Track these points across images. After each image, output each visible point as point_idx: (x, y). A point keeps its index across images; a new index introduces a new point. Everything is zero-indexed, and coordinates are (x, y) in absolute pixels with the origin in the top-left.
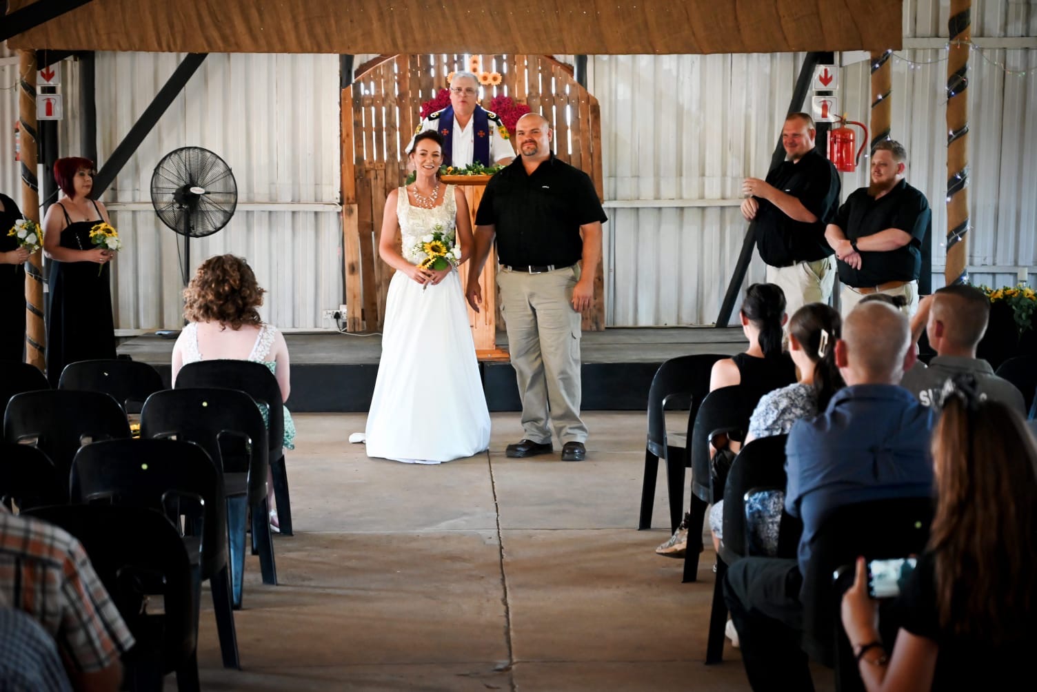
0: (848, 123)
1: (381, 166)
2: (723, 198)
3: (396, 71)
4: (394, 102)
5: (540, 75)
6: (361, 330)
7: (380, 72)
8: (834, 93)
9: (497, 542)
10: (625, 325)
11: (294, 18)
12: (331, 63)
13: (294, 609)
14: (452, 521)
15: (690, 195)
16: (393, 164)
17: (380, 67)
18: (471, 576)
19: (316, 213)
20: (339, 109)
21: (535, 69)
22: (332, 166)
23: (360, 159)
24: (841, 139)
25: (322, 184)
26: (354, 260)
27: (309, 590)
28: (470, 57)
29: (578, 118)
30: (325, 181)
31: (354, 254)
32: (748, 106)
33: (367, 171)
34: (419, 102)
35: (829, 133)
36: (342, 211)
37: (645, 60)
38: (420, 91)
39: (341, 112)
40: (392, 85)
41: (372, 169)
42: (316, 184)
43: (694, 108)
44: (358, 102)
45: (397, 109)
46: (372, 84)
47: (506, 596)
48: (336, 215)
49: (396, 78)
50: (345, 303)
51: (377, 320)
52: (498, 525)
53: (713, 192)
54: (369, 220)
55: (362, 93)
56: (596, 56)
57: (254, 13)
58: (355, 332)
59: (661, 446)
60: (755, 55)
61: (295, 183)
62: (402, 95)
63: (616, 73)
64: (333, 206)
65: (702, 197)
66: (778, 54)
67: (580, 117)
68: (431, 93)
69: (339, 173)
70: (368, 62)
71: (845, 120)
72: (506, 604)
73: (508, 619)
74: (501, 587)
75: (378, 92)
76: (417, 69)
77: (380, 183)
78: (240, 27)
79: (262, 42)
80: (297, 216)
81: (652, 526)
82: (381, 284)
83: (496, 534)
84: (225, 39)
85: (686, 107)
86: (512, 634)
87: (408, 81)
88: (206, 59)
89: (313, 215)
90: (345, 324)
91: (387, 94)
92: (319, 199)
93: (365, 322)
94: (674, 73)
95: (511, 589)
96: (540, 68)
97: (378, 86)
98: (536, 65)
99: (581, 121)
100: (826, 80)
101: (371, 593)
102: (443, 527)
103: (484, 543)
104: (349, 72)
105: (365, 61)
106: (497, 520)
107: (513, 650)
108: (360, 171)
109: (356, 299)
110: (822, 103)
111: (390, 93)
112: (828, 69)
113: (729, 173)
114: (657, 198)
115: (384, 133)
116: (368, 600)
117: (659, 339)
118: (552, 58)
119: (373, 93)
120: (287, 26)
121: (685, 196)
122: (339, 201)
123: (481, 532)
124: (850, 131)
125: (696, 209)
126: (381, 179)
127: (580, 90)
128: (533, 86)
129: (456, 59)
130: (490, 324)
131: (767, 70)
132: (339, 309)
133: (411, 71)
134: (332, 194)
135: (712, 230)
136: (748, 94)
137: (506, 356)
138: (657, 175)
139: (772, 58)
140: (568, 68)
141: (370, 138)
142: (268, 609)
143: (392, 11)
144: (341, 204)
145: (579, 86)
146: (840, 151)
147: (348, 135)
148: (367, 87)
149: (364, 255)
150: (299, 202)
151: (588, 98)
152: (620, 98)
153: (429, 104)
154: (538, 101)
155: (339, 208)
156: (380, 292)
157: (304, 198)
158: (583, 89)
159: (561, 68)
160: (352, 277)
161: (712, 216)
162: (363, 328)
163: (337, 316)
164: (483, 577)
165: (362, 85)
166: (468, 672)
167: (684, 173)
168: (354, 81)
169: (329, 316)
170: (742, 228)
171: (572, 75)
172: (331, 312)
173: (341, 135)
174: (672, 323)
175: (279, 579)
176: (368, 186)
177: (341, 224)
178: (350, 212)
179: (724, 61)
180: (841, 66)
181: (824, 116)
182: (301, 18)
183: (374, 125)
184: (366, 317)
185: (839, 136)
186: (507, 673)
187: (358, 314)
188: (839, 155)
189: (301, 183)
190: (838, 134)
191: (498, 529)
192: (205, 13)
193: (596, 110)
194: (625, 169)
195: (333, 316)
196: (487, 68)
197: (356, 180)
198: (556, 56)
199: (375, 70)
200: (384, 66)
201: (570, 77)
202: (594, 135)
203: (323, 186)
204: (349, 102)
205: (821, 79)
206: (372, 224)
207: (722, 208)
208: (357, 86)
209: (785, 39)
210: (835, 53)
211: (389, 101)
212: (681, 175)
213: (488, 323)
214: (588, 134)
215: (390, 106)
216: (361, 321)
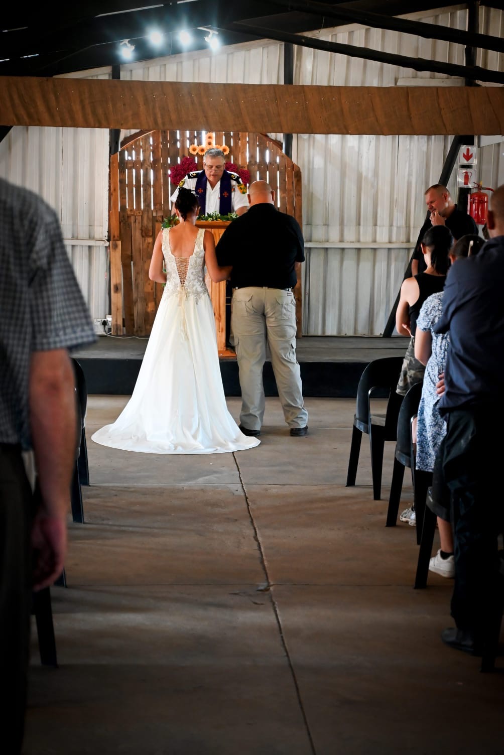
0: (483, 189)
1: (139, 213)
2: (390, 242)
3: (151, 143)
4: (149, 166)
5: (258, 149)
6: (122, 334)
7: (140, 144)
8: (473, 167)
9: (243, 494)
10: (316, 334)
11: (82, 101)
12: (103, 135)
13: (100, 542)
14: (207, 478)
15: (366, 239)
16: (148, 212)
17: (139, 140)
18: (228, 519)
19: (90, 247)
20: (108, 170)
21: (254, 144)
22: (102, 213)
23: (123, 207)
24: (478, 200)
25: (94, 226)
26: (118, 282)
27: (108, 527)
28: (206, 134)
29: (285, 180)
30: (96, 223)
31: (118, 278)
32: (410, 175)
33: (129, 217)
34: (168, 167)
35: (469, 196)
36: (109, 246)
37: (335, 139)
38: (169, 159)
39: (110, 172)
40: (149, 153)
41: (132, 215)
42: (90, 226)
43: (370, 175)
44: (123, 165)
45: (152, 171)
46: (134, 152)
47: (256, 534)
48: (104, 249)
49: (151, 148)
50: (110, 313)
51: (134, 327)
52: (241, 481)
53: (382, 237)
54: (129, 253)
55: (126, 159)
56: (299, 135)
57: (52, 97)
58: (117, 335)
59: (366, 425)
60: (416, 137)
61: (75, 224)
62: (156, 161)
63: (314, 148)
64: (103, 242)
65: (375, 241)
66: (433, 136)
67: (286, 180)
68: (177, 160)
69: (108, 218)
70: (131, 136)
71: (481, 187)
72: (257, 540)
73: (261, 553)
74: (252, 527)
75: (138, 158)
76: (167, 142)
77: (138, 226)
78: (41, 107)
79: (58, 119)
80: (76, 248)
81: (356, 484)
82: (137, 301)
83: (241, 487)
84: (30, 116)
85: (364, 174)
86: (266, 563)
87: (160, 150)
88: (10, 131)
89: (87, 248)
90: (110, 330)
91: (144, 160)
92: (92, 236)
93: (125, 328)
94: (357, 149)
95: (259, 529)
96: (258, 143)
97: (138, 154)
98: (255, 140)
99: (287, 183)
100: (468, 157)
101: (156, 531)
102: (201, 481)
103: (233, 494)
104: (117, 143)
105: (128, 135)
106: (240, 478)
107: (268, 575)
108: (123, 217)
109: (119, 310)
110: (465, 174)
111: (147, 160)
112: (470, 148)
113: (395, 224)
114: (342, 241)
115: (142, 189)
116: (154, 535)
117: (342, 345)
118: (267, 136)
119: (134, 159)
120: (77, 107)
121: (362, 239)
122: (107, 238)
123: (229, 486)
124: (485, 195)
125: (370, 250)
126: (139, 223)
127: (287, 160)
128: (252, 157)
129: (196, 135)
130: (222, 331)
131: (425, 149)
132: (106, 318)
133: (162, 143)
134: (102, 233)
135: (381, 266)
136: (410, 166)
137: (233, 355)
138: (342, 224)
139: (428, 139)
140: (278, 143)
141: (131, 192)
142: (80, 541)
143: (154, 98)
144: (109, 240)
145: (286, 157)
146: (477, 209)
147: (115, 190)
148: (130, 155)
149: (124, 278)
150: (77, 239)
151: (293, 166)
152: (316, 166)
153: (175, 168)
154: (256, 168)
155: (107, 244)
156: (137, 306)
157: (81, 236)
158: (289, 159)
159: (273, 143)
160: (116, 295)
161: (382, 256)
162: (123, 332)
163: (105, 323)
164: (236, 520)
165: (126, 153)
166: (237, 592)
167: (362, 223)
168: (120, 149)
169: (99, 323)
170: (404, 264)
171: (281, 149)
172: (100, 320)
173: (110, 190)
174: (351, 333)
175: (86, 519)
176: (129, 228)
177: (108, 256)
178: (115, 246)
179: (393, 140)
180: (479, 146)
181: (466, 183)
182: (87, 102)
183: (134, 183)
184: (126, 324)
185: (477, 198)
186: (267, 593)
187: (120, 322)
188: (476, 212)
189: (79, 224)
190: (476, 197)
191: (242, 483)
192: (15, 97)
193: (298, 175)
194: (318, 219)
195: (101, 324)
196: (219, 142)
197: (120, 223)
198: (269, 134)
199: (136, 142)
200: (142, 139)
201: (280, 150)
202: (296, 193)
203: (95, 227)
204: (116, 165)
205: (464, 156)
206: (132, 256)
207: (389, 249)
208: (122, 154)
209: (444, 125)
210: (475, 137)
211: (146, 165)
212: (359, 224)
213: (220, 331)
214: (292, 192)
215: (147, 169)
216: (122, 327)
